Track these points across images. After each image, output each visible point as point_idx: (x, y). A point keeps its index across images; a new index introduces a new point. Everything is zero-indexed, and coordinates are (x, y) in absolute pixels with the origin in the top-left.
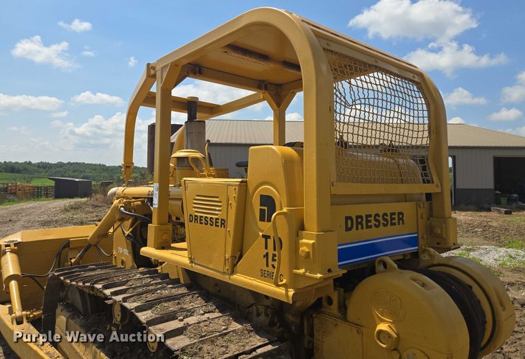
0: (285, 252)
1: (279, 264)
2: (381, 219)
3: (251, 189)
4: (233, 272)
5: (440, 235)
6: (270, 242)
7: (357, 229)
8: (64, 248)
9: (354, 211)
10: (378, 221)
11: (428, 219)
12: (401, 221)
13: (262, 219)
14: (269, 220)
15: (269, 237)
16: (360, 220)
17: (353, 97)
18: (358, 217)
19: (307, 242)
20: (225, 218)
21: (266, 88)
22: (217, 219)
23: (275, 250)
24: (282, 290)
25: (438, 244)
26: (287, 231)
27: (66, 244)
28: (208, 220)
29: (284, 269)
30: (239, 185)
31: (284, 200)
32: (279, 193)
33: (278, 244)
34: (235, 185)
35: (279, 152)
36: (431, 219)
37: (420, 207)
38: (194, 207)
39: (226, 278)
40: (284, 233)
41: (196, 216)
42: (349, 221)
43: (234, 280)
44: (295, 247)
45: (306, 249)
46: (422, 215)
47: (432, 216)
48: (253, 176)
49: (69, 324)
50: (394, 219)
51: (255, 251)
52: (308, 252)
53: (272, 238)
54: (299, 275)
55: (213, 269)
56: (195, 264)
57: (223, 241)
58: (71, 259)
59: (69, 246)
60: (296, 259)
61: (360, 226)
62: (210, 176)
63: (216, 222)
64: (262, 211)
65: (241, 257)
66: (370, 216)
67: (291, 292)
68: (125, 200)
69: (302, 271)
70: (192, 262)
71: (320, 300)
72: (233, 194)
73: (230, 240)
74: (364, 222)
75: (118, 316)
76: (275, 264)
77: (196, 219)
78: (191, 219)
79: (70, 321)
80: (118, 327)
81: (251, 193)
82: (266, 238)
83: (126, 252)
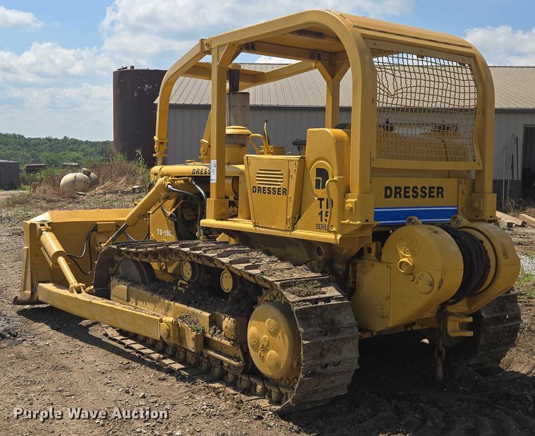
0: (335, 209)
1: (330, 218)
2: (419, 191)
3: (308, 164)
4: (293, 229)
5: (478, 208)
6: (324, 203)
7: (395, 197)
8: (92, 232)
9: (393, 182)
10: (417, 193)
11: (470, 195)
12: (440, 195)
13: (318, 187)
14: (323, 187)
15: (323, 199)
16: (398, 190)
17: (396, 88)
18: (396, 188)
19: (351, 201)
20: (286, 188)
21: (319, 59)
22: (279, 188)
23: (327, 208)
24: (332, 236)
25: (477, 216)
26: (337, 194)
27: (94, 227)
28: (271, 190)
29: (334, 221)
30: (299, 161)
31: (336, 172)
32: (332, 166)
33: (330, 203)
34: (296, 161)
35: (332, 134)
36: (472, 194)
37: (461, 183)
38: (257, 180)
39: (287, 234)
40: (335, 196)
41: (259, 187)
42: (388, 191)
43: (294, 235)
44: (342, 204)
45: (350, 205)
46: (463, 190)
47: (474, 192)
48: (310, 152)
49: (130, 291)
50: (433, 192)
51: (312, 211)
52: (352, 208)
53: (325, 200)
54: (345, 224)
55: (276, 228)
56: (259, 227)
57: (285, 206)
58: (100, 243)
59: (97, 230)
60: (343, 213)
61: (398, 195)
62: (268, 153)
63: (279, 191)
64: (318, 181)
65: (299, 217)
66: (409, 188)
67: (339, 236)
68: (170, 178)
69: (347, 221)
70: (255, 226)
71: (362, 249)
72: (294, 168)
73: (291, 205)
74: (402, 193)
75: (189, 274)
76: (327, 218)
77: (259, 190)
78: (254, 190)
79: (131, 288)
80: (185, 286)
81: (308, 167)
82: (321, 200)
83: (168, 233)
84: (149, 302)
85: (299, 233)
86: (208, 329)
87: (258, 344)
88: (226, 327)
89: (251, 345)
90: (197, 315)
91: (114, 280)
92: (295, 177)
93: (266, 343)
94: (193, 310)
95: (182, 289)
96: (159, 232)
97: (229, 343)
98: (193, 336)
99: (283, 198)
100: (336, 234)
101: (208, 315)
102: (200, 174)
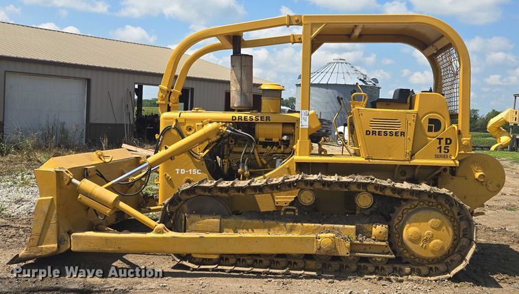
4: (411, 159)
14: (436, 131)
19: (465, 139)
20: (405, 131)
24: (451, 162)
28: (388, 133)
31: (447, 121)
32: (444, 118)
34: (414, 113)
38: (371, 126)
41: (374, 131)
43: (412, 163)
51: (430, 147)
53: (444, 139)
54: (462, 154)
56: (372, 159)
57: (403, 144)
63: (396, 134)
64: (430, 127)
67: (457, 161)
70: (368, 159)
73: (410, 143)
75: (309, 199)
76: (446, 151)
77: (374, 133)
78: (368, 133)
79: (225, 220)
80: (294, 210)
81: (420, 117)
82: (440, 139)
83: (196, 172)
84: (255, 228)
85: (416, 162)
86: (354, 237)
87: (420, 238)
88: (380, 232)
89: (411, 240)
90: (338, 229)
91: (192, 216)
92: (413, 124)
93: (430, 236)
94: (332, 225)
95: (293, 213)
96: (180, 171)
97: (384, 243)
98: (348, 244)
99: (401, 138)
100: (453, 160)
101: (354, 227)
102: (243, 121)
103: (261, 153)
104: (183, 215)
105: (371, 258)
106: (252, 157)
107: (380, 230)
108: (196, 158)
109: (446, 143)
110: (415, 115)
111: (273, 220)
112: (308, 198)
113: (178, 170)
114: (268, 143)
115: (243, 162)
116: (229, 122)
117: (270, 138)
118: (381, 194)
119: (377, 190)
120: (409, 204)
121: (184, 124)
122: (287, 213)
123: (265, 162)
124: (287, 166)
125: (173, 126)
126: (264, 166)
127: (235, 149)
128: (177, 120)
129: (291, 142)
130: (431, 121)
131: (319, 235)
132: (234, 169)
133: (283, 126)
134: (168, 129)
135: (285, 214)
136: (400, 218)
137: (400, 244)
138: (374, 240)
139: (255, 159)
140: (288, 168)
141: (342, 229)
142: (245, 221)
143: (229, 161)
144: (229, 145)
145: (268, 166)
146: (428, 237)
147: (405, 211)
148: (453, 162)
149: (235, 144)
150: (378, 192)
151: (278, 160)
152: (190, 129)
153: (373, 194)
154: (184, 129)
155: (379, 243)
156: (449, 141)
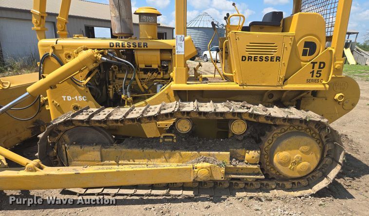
0: (326, 69)
4: (284, 85)
14: (310, 55)
15: (316, 63)
19: (339, 62)
20: (280, 56)
22: (271, 57)
24: (321, 86)
28: (264, 58)
29: (324, 76)
32: (320, 40)
34: (292, 36)
38: (247, 51)
43: (285, 88)
45: (339, 65)
48: (300, 30)
56: (247, 86)
63: (271, 59)
64: (305, 51)
67: (327, 85)
70: (243, 85)
72: (289, 42)
73: (285, 68)
75: (186, 128)
76: (318, 75)
77: (250, 58)
78: (244, 58)
79: (105, 150)
80: (172, 137)
81: (296, 41)
82: (314, 63)
83: (81, 98)
85: (289, 87)
86: (229, 162)
87: (290, 161)
88: (253, 157)
89: (281, 163)
90: (213, 156)
91: (72, 147)
92: (290, 48)
93: (300, 159)
94: (208, 152)
95: (171, 140)
96: (66, 98)
97: (256, 167)
98: (223, 170)
99: (275, 64)
100: (324, 84)
101: (228, 153)
102: (121, 48)
103: (143, 79)
104: (63, 146)
105: (243, 178)
106: (134, 82)
107: (253, 155)
108: (79, 85)
109: (320, 68)
110: (293, 38)
111: (152, 148)
112: (184, 127)
113: (64, 97)
114: (148, 70)
115: (125, 88)
116: (107, 49)
117: (149, 65)
118: (255, 121)
119: (251, 117)
120: (279, 129)
121: (62, 51)
122: (166, 140)
123: (147, 88)
124: (166, 92)
125: (50, 54)
126: (146, 91)
127: (119, 76)
128: (53, 47)
129: (170, 68)
130: (307, 44)
131: (196, 166)
132: (119, 94)
133: (160, 52)
134: (46, 57)
135: (164, 141)
136: (270, 142)
137: (268, 164)
138: (247, 164)
139: (137, 85)
140: (167, 94)
141: (217, 155)
142: (124, 150)
143: (114, 87)
144: (113, 72)
145: (150, 91)
146: (297, 160)
147: (275, 135)
148: (323, 86)
149: (119, 70)
150: (252, 119)
151: (159, 86)
152: (69, 57)
153: (247, 121)
154: (63, 56)
155: (251, 166)
156: (322, 65)
